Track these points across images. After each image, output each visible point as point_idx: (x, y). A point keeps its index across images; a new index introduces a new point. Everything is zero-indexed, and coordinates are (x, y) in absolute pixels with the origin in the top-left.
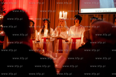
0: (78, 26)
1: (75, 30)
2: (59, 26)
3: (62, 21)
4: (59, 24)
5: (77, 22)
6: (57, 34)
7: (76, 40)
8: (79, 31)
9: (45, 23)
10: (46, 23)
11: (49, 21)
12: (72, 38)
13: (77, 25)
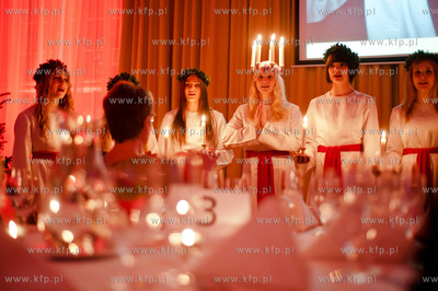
0: (346, 94)
1: (335, 112)
2: (252, 100)
3: (268, 76)
4: (253, 90)
5: (338, 76)
6: (248, 131)
7: (342, 153)
8: (352, 115)
9: (190, 86)
10: (193, 89)
11: (204, 80)
12: (321, 149)
13: (341, 92)
